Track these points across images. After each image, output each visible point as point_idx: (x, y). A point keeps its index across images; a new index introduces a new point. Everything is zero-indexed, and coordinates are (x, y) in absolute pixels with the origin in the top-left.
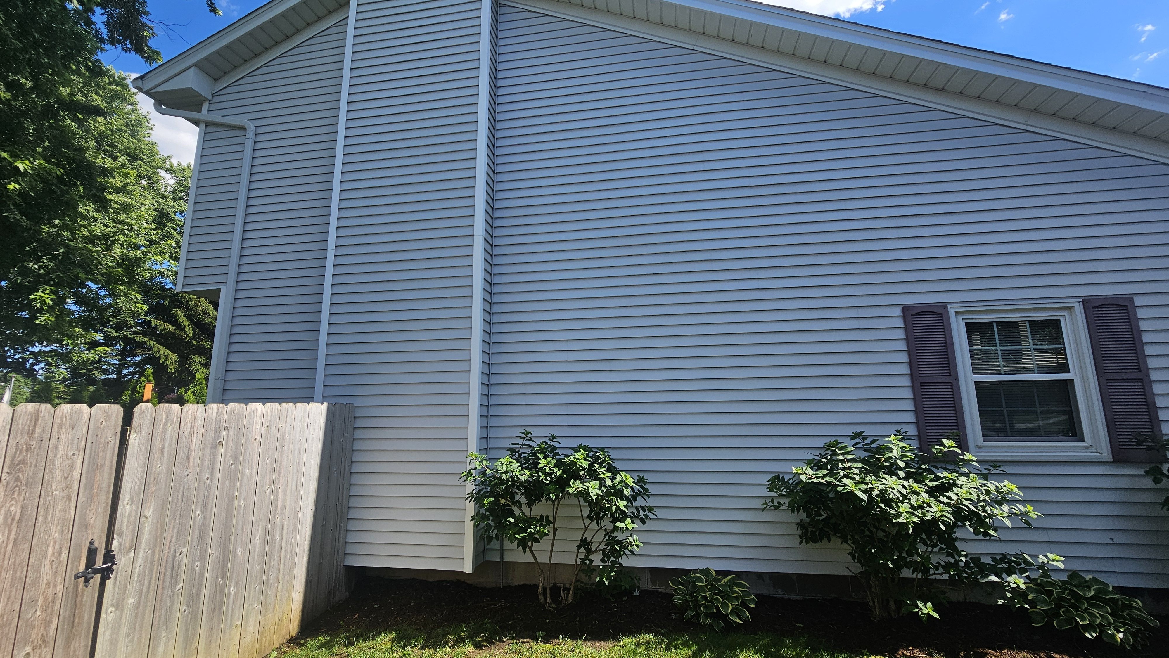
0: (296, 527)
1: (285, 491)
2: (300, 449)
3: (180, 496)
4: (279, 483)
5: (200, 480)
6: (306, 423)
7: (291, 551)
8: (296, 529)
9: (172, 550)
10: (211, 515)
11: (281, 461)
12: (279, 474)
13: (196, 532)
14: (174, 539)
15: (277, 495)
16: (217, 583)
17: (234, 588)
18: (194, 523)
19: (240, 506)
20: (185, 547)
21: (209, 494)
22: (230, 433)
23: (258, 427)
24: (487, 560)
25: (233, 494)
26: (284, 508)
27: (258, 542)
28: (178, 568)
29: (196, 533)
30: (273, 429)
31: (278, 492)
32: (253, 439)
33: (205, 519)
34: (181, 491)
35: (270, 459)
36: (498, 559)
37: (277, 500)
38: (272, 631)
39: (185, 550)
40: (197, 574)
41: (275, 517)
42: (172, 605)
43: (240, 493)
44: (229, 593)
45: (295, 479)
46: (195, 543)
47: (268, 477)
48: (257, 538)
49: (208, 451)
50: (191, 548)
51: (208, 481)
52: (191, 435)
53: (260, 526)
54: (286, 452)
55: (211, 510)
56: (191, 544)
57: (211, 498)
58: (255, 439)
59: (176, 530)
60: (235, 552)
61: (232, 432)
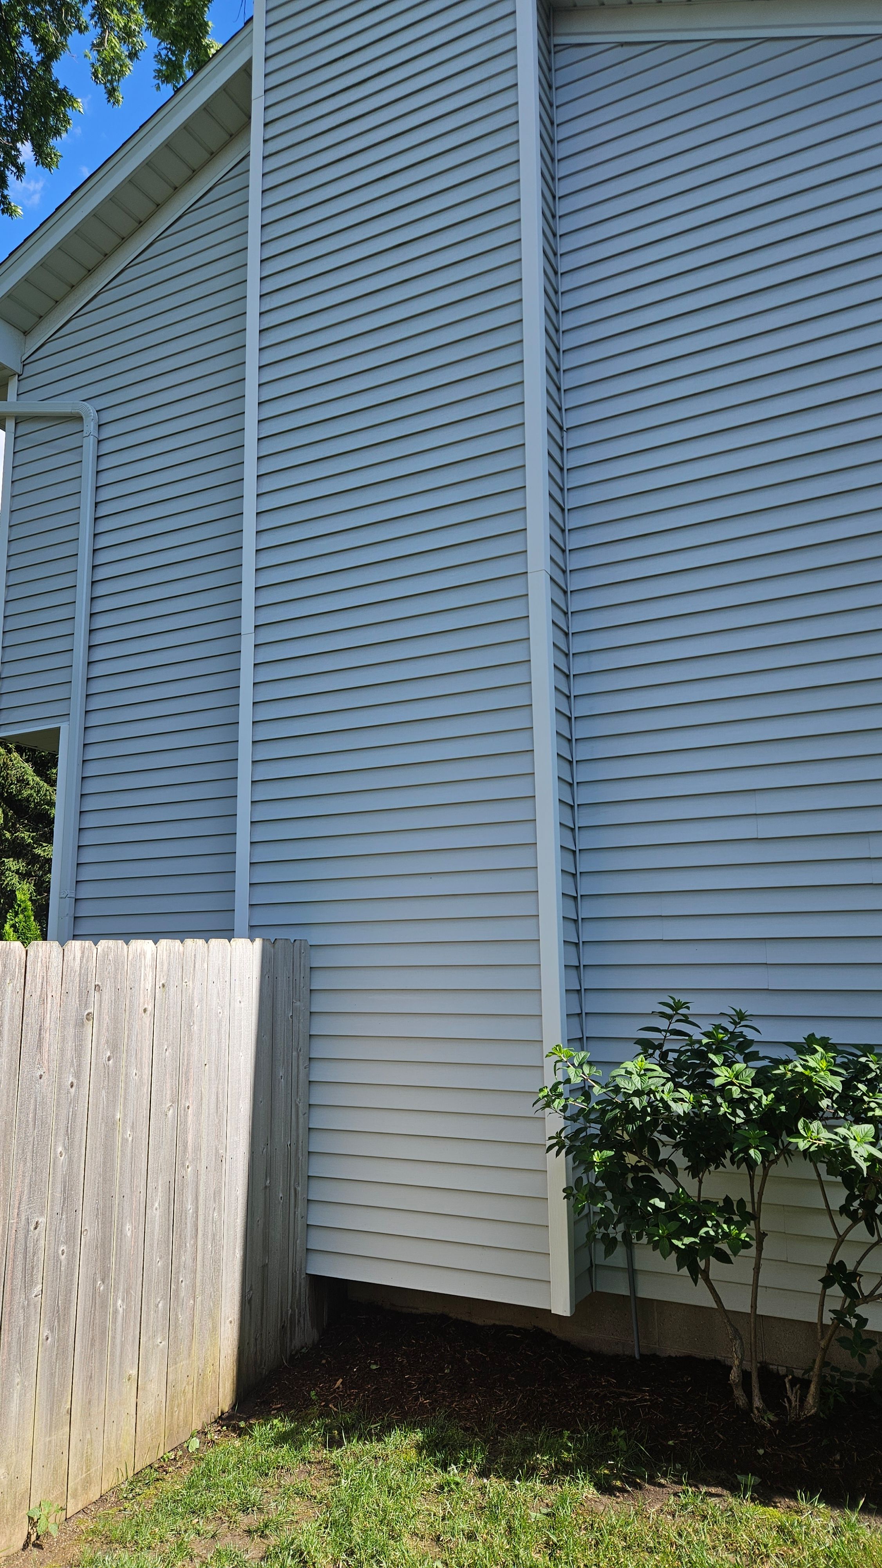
0: (220, 1188)
1: (198, 1114)
2: (219, 1031)
3: (31, 1115)
4: (187, 1098)
5: (60, 1088)
6: (227, 979)
7: (214, 1235)
8: (220, 1192)
9: (23, 1218)
10: (80, 1156)
11: (188, 1055)
12: (187, 1081)
13: (59, 1187)
14: (25, 1198)
15: (186, 1122)
16: (94, 1288)
17: (123, 1300)
18: (54, 1169)
19: (125, 1140)
20: (42, 1214)
21: (74, 1114)
22: (104, 997)
23: (149, 986)
24: (599, 1290)
25: (114, 1116)
26: (197, 1149)
27: (158, 1213)
28: (34, 1254)
29: (59, 1190)
30: (173, 989)
31: (186, 1115)
32: (141, 1010)
33: (70, 1161)
34: (32, 1107)
35: (170, 1050)
36: (625, 1292)
37: (185, 1132)
38: (189, 1396)
39: (42, 1220)
40: (63, 1269)
41: (184, 1164)
42: (27, 1325)
43: (125, 1115)
44: (116, 1312)
45: (214, 1090)
46: (58, 1209)
47: (168, 1085)
48: (156, 1205)
49: (71, 1031)
50: (52, 1218)
51: (73, 1090)
52: (43, 1001)
53: (160, 1182)
54: (195, 1036)
55: (80, 1147)
56: (52, 1210)
57: (78, 1121)
58: (145, 1010)
59: (27, 1181)
60: (121, 1231)
61: (107, 994)
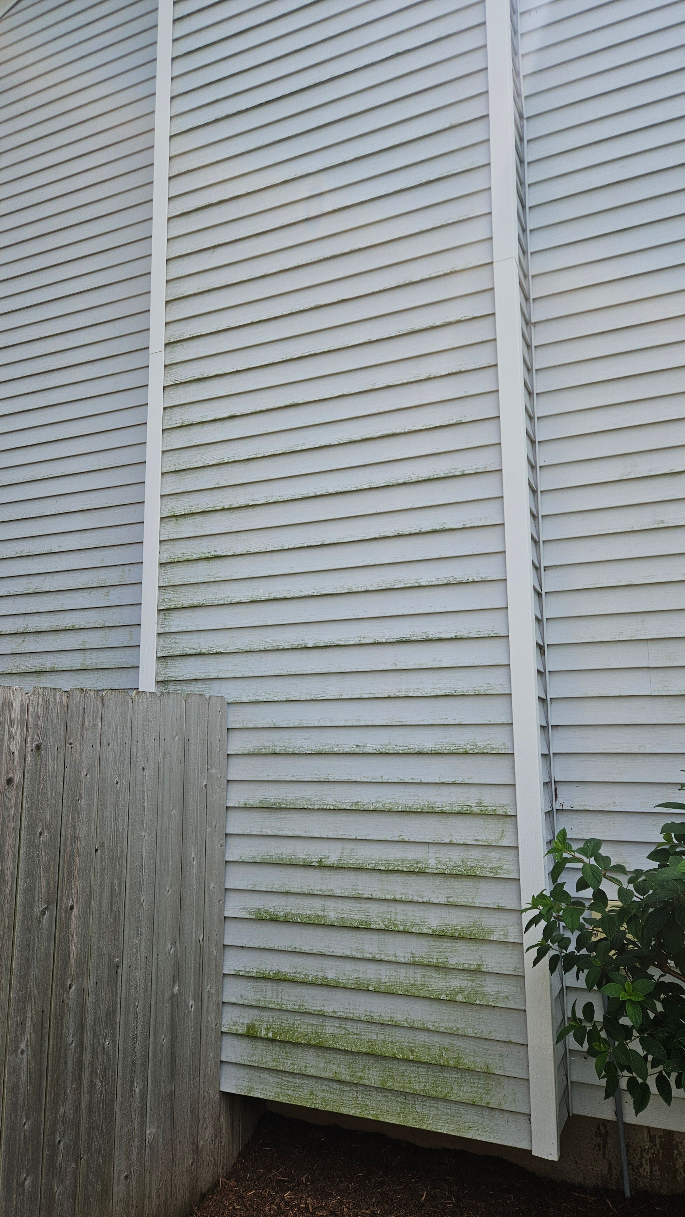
41: (63, 983)
